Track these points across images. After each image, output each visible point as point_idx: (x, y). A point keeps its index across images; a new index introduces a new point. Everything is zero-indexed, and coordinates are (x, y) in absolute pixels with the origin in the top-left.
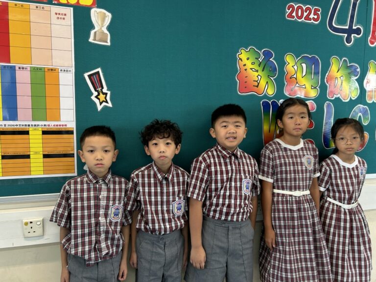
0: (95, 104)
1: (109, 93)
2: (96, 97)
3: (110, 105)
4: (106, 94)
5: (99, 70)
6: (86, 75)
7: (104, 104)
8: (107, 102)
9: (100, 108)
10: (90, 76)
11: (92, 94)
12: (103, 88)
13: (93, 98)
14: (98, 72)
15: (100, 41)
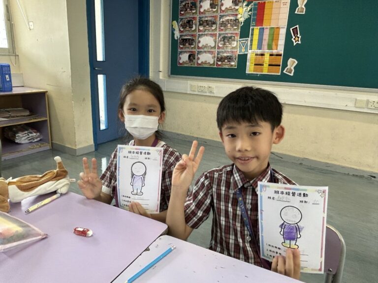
0: (293, 42)
1: (300, 37)
2: (294, 39)
3: (300, 42)
4: (299, 37)
5: (298, 26)
6: (291, 29)
7: (297, 42)
8: (298, 41)
9: (295, 44)
10: (293, 29)
11: (292, 37)
12: (297, 34)
13: (293, 39)
14: (297, 28)
15: (300, 12)
